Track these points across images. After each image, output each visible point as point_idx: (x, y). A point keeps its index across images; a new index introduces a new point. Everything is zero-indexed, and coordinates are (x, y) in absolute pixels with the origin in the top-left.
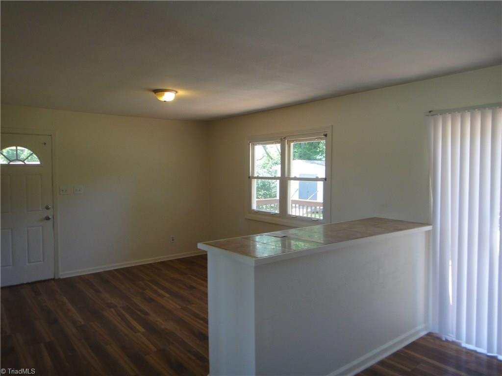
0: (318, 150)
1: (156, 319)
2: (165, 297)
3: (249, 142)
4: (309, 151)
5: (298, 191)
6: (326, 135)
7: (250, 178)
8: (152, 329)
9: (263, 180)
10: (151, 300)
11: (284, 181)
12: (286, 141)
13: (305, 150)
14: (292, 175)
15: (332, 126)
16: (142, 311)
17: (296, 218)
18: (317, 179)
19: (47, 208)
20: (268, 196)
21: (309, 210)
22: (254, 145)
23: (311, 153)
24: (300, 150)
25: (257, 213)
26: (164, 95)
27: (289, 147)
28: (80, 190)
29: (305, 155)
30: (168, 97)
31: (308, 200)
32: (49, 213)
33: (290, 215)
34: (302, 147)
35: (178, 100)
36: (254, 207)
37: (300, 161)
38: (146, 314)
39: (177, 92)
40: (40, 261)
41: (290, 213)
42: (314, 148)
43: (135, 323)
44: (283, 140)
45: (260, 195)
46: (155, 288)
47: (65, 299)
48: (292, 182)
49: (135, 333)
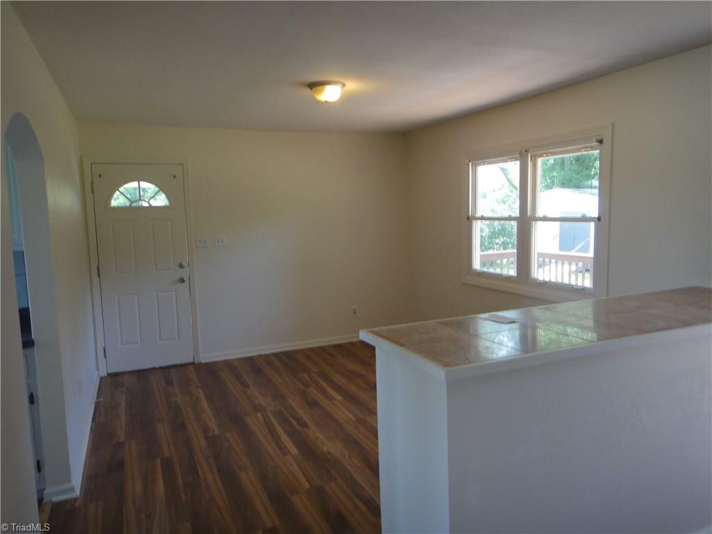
0: (593, 173)
1: (316, 434)
2: (335, 399)
3: (467, 161)
4: (577, 174)
5: (558, 237)
6: (601, 142)
7: (470, 219)
8: (308, 451)
9: (502, 222)
10: (314, 404)
11: (525, 222)
12: (529, 155)
13: (570, 173)
14: (540, 214)
15: (613, 124)
16: (299, 420)
17: (545, 284)
18: (584, 219)
19: (181, 266)
20: (510, 245)
21: (574, 268)
22: (475, 166)
23: (581, 178)
24: (563, 173)
25: (481, 274)
26: (323, 90)
27: (535, 166)
28: (223, 241)
29: (570, 181)
30: (330, 94)
31: (573, 253)
32: (185, 274)
33: (536, 280)
34: (566, 168)
35: (347, 99)
36: (477, 265)
37: (562, 189)
38: (305, 425)
39: (344, 85)
40: (175, 339)
41: (536, 277)
42: (586, 169)
43: (285, 439)
44: (524, 154)
45: (498, 244)
46: (324, 385)
47: (202, 395)
48: (539, 223)
49: (284, 455)
